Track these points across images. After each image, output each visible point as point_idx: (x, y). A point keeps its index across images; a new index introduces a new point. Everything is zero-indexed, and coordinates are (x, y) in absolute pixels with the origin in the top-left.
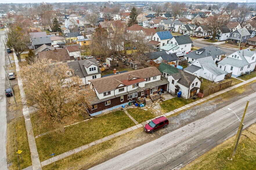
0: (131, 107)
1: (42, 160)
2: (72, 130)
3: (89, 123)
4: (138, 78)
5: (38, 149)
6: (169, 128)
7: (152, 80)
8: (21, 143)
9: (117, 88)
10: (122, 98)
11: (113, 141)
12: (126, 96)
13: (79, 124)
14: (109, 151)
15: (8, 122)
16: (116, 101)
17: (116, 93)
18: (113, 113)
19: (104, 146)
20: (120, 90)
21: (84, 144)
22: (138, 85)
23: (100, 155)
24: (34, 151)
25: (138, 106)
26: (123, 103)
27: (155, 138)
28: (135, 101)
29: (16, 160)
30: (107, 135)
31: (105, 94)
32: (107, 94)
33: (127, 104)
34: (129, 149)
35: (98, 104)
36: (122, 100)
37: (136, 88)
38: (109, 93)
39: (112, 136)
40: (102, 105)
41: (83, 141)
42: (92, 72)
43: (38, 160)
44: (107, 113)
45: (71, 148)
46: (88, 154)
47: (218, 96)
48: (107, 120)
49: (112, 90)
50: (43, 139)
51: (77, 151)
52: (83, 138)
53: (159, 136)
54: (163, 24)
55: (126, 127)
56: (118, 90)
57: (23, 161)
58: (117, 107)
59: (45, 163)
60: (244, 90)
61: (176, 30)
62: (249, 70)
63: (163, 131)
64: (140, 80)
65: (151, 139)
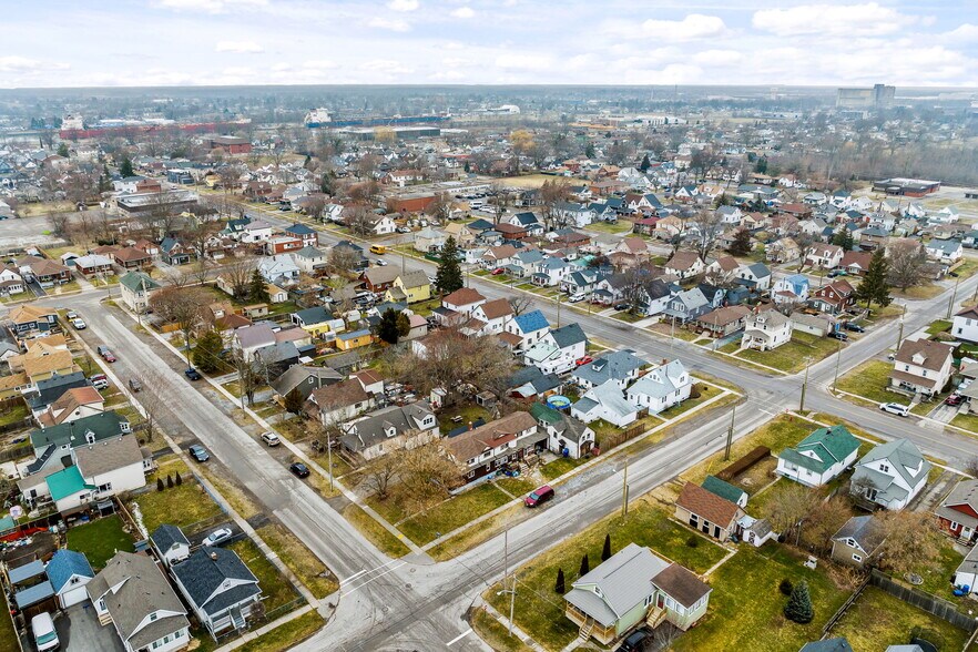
0: (501, 478)
2: (435, 513)
3: (453, 503)
5: (408, 537)
6: (555, 499)
7: (525, 434)
8: (381, 534)
9: (483, 453)
10: (489, 465)
11: (492, 520)
12: (492, 463)
13: (441, 506)
14: (491, 530)
16: (481, 471)
17: (479, 460)
18: (479, 488)
19: (483, 526)
20: (485, 455)
21: (459, 526)
22: (507, 445)
23: (482, 534)
24: (403, 539)
25: (510, 475)
26: (489, 473)
27: (540, 513)
28: (505, 469)
30: (482, 514)
31: (468, 464)
32: (471, 462)
33: (495, 473)
34: (514, 526)
35: (460, 477)
36: (488, 468)
37: (505, 450)
38: (473, 460)
40: (464, 479)
41: (457, 524)
42: (427, 426)
43: (415, 547)
44: (470, 488)
45: (447, 531)
46: (469, 534)
47: (622, 451)
48: (474, 498)
50: (405, 527)
51: (455, 533)
52: (454, 520)
53: (544, 511)
54: (520, 263)
55: (503, 504)
58: (483, 480)
60: (662, 438)
61: (553, 282)
62: (678, 399)
63: (549, 503)
64: (510, 436)
65: (536, 513)
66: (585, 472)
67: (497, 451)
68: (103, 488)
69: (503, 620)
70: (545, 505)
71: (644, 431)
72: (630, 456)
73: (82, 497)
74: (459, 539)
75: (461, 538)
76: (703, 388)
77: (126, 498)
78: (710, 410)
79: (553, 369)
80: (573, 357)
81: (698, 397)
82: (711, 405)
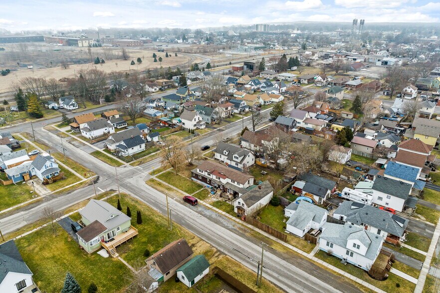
1: (157, 177)
3: (185, 180)
4: (225, 175)
5: (162, 174)
6: (193, 207)
7: (236, 184)
9: (206, 171)
10: (208, 180)
11: (173, 190)
12: (210, 181)
16: (204, 179)
17: (205, 174)
18: (199, 185)
19: (169, 189)
20: (208, 174)
21: (169, 183)
22: (219, 179)
23: (163, 189)
24: (160, 173)
25: (211, 191)
26: (209, 184)
27: (181, 203)
29: (155, 171)
31: (200, 171)
38: (202, 172)
42: (236, 159)
44: (198, 183)
45: (165, 181)
46: (163, 186)
47: (253, 230)
49: (204, 170)
50: (169, 172)
51: (164, 183)
53: (183, 204)
57: (155, 173)
58: (204, 184)
59: (155, 178)
62: (351, 260)
63: (188, 205)
64: (225, 177)
65: (179, 202)
67: (214, 177)
68: (184, 124)
69: (106, 198)
72: (249, 235)
73: (177, 122)
76: (397, 282)
77: (184, 129)
78: (350, 285)
79: (346, 194)
80: (387, 204)
81: (374, 278)
82: (363, 286)
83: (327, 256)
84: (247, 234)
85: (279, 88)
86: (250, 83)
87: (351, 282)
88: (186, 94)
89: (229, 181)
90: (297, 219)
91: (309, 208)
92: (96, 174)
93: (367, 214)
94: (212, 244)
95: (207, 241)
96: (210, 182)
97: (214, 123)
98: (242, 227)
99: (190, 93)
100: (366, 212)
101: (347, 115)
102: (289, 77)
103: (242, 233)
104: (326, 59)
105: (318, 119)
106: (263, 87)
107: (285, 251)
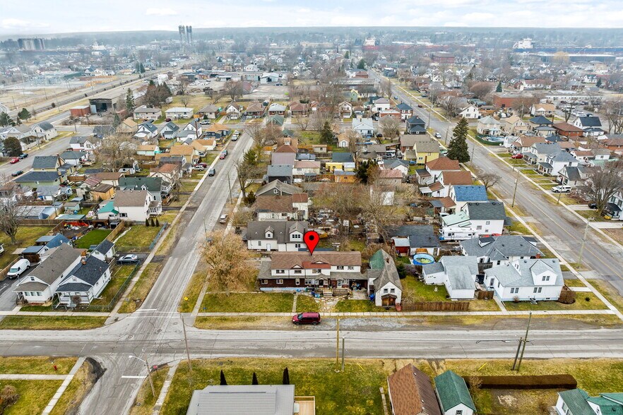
0: (306, 294)
1: (200, 311)
2: (236, 297)
3: (254, 296)
4: (324, 263)
5: (202, 303)
6: (319, 326)
7: (346, 269)
8: (194, 294)
9: (292, 268)
10: (298, 280)
11: (259, 318)
12: (302, 280)
13: (245, 294)
14: (249, 324)
15: (195, 272)
16: (289, 282)
17: (290, 273)
18: (282, 294)
19: (248, 319)
20: (296, 272)
21: (236, 312)
22: (320, 271)
23: (241, 324)
24: (199, 303)
25: (313, 295)
26: (299, 286)
27: (296, 330)
28: (313, 289)
29: (184, 305)
30: (259, 311)
31: (278, 272)
32: (280, 272)
33: (304, 289)
34: (265, 329)
35: (269, 280)
36: (298, 283)
37: (317, 274)
38: (283, 272)
39: (263, 314)
40: (273, 283)
41: (237, 309)
42: (295, 240)
43: (198, 310)
44: (277, 292)
45: (224, 311)
46: (233, 320)
47: (425, 316)
48: (270, 299)
49: (286, 268)
50: (210, 296)
51: (227, 314)
52: (239, 306)
53: (301, 330)
55: (281, 311)
56: (294, 270)
57: (188, 307)
58: (291, 290)
59: (201, 314)
60: (477, 322)
61: (554, 173)
62: (539, 296)
63: (310, 327)
64: (327, 266)
65: (291, 329)
66: (369, 319)
67: (308, 273)
68: (123, 215)
69: (167, 384)
70: (306, 326)
71: (468, 310)
72: (428, 324)
73: (110, 216)
74: (224, 319)
75: (225, 320)
76: (585, 297)
77: (131, 224)
78: (564, 319)
79: (450, 235)
80: (487, 231)
81: (567, 303)
82: (573, 315)
83: (515, 304)
84: (424, 324)
85: (195, 129)
86: (142, 130)
87: (561, 317)
88: (57, 166)
89: (334, 269)
90: (457, 280)
91: (457, 262)
92: (77, 356)
93: (503, 246)
94: (413, 357)
95: (401, 357)
96: (303, 282)
97: (168, 200)
98: (410, 319)
99: (62, 163)
100: (501, 244)
101: (321, 149)
102: (185, 113)
103: (417, 325)
104: (192, 82)
105: (300, 160)
106: (167, 132)
107: (482, 320)
